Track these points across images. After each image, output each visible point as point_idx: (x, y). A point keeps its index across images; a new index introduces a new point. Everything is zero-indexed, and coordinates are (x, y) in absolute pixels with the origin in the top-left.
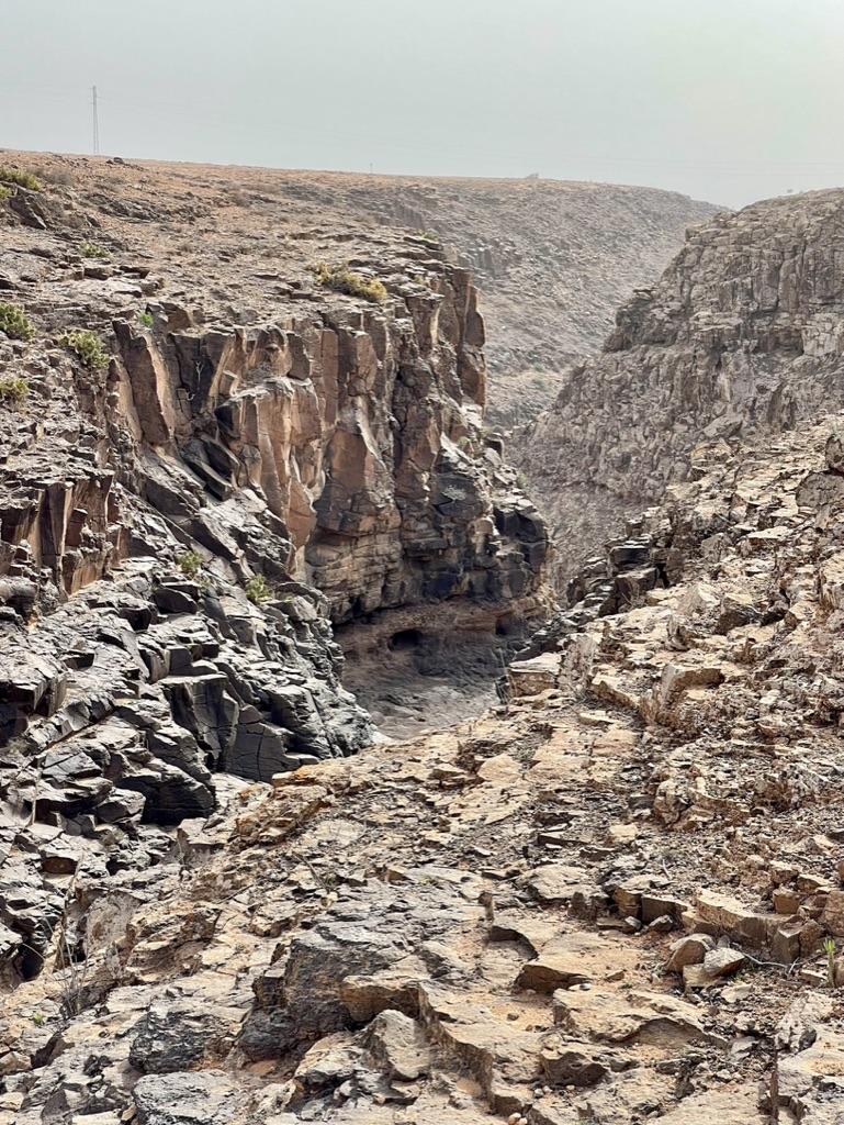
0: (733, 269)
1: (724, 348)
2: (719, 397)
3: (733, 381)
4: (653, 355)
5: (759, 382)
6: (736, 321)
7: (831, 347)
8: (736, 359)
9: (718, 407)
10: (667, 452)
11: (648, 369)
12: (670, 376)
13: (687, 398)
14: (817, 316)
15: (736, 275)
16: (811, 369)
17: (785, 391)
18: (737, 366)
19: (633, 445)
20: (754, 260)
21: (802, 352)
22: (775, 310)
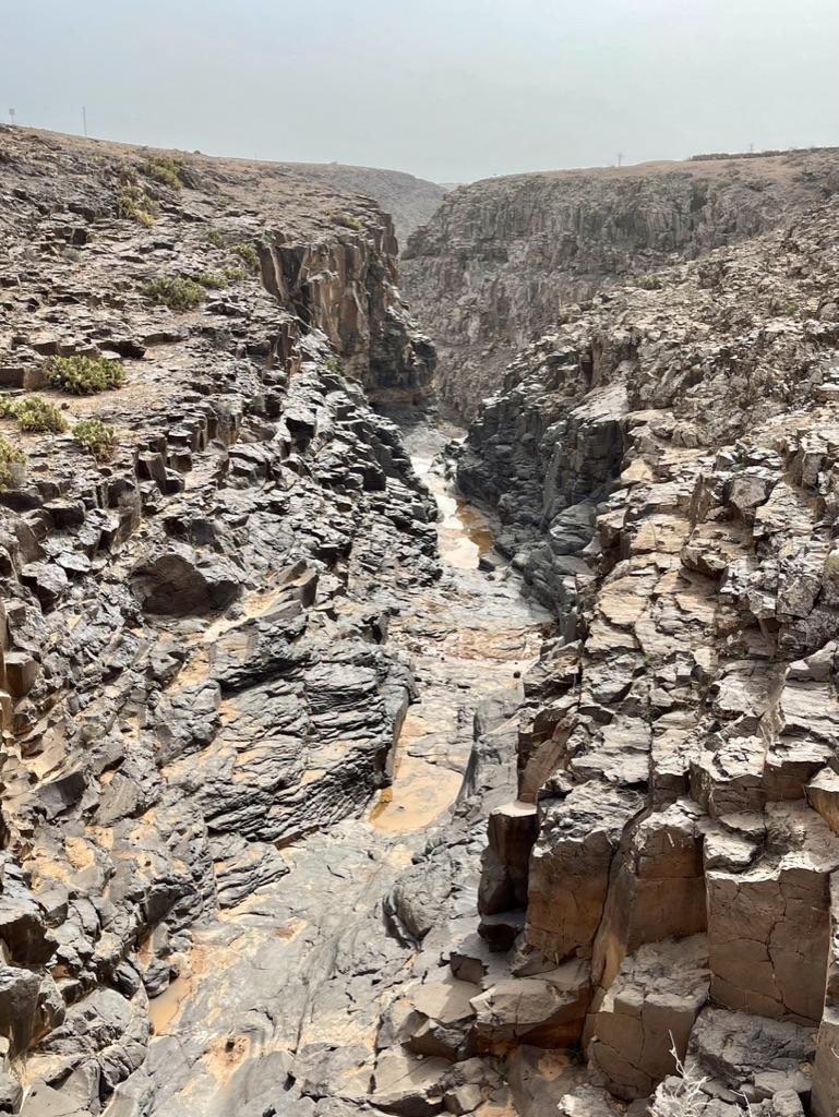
0: (471, 216)
1: (467, 258)
2: (464, 284)
3: (472, 275)
4: (428, 261)
5: (486, 276)
6: (473, 244)
7: (522, 259)
8: (473, 264)
9: (464, 289)
10: (438, 313)
11: (426, 269)
12: (438, 273)
13: (448, 285)
14: (515, 242)
15: (472, 219)
16: (513, 269)
17: (500, 280)
18: (474, 268)
19: (419, 310)
20: (482, 211)
21: (507, 261)
22: (492, 239)
